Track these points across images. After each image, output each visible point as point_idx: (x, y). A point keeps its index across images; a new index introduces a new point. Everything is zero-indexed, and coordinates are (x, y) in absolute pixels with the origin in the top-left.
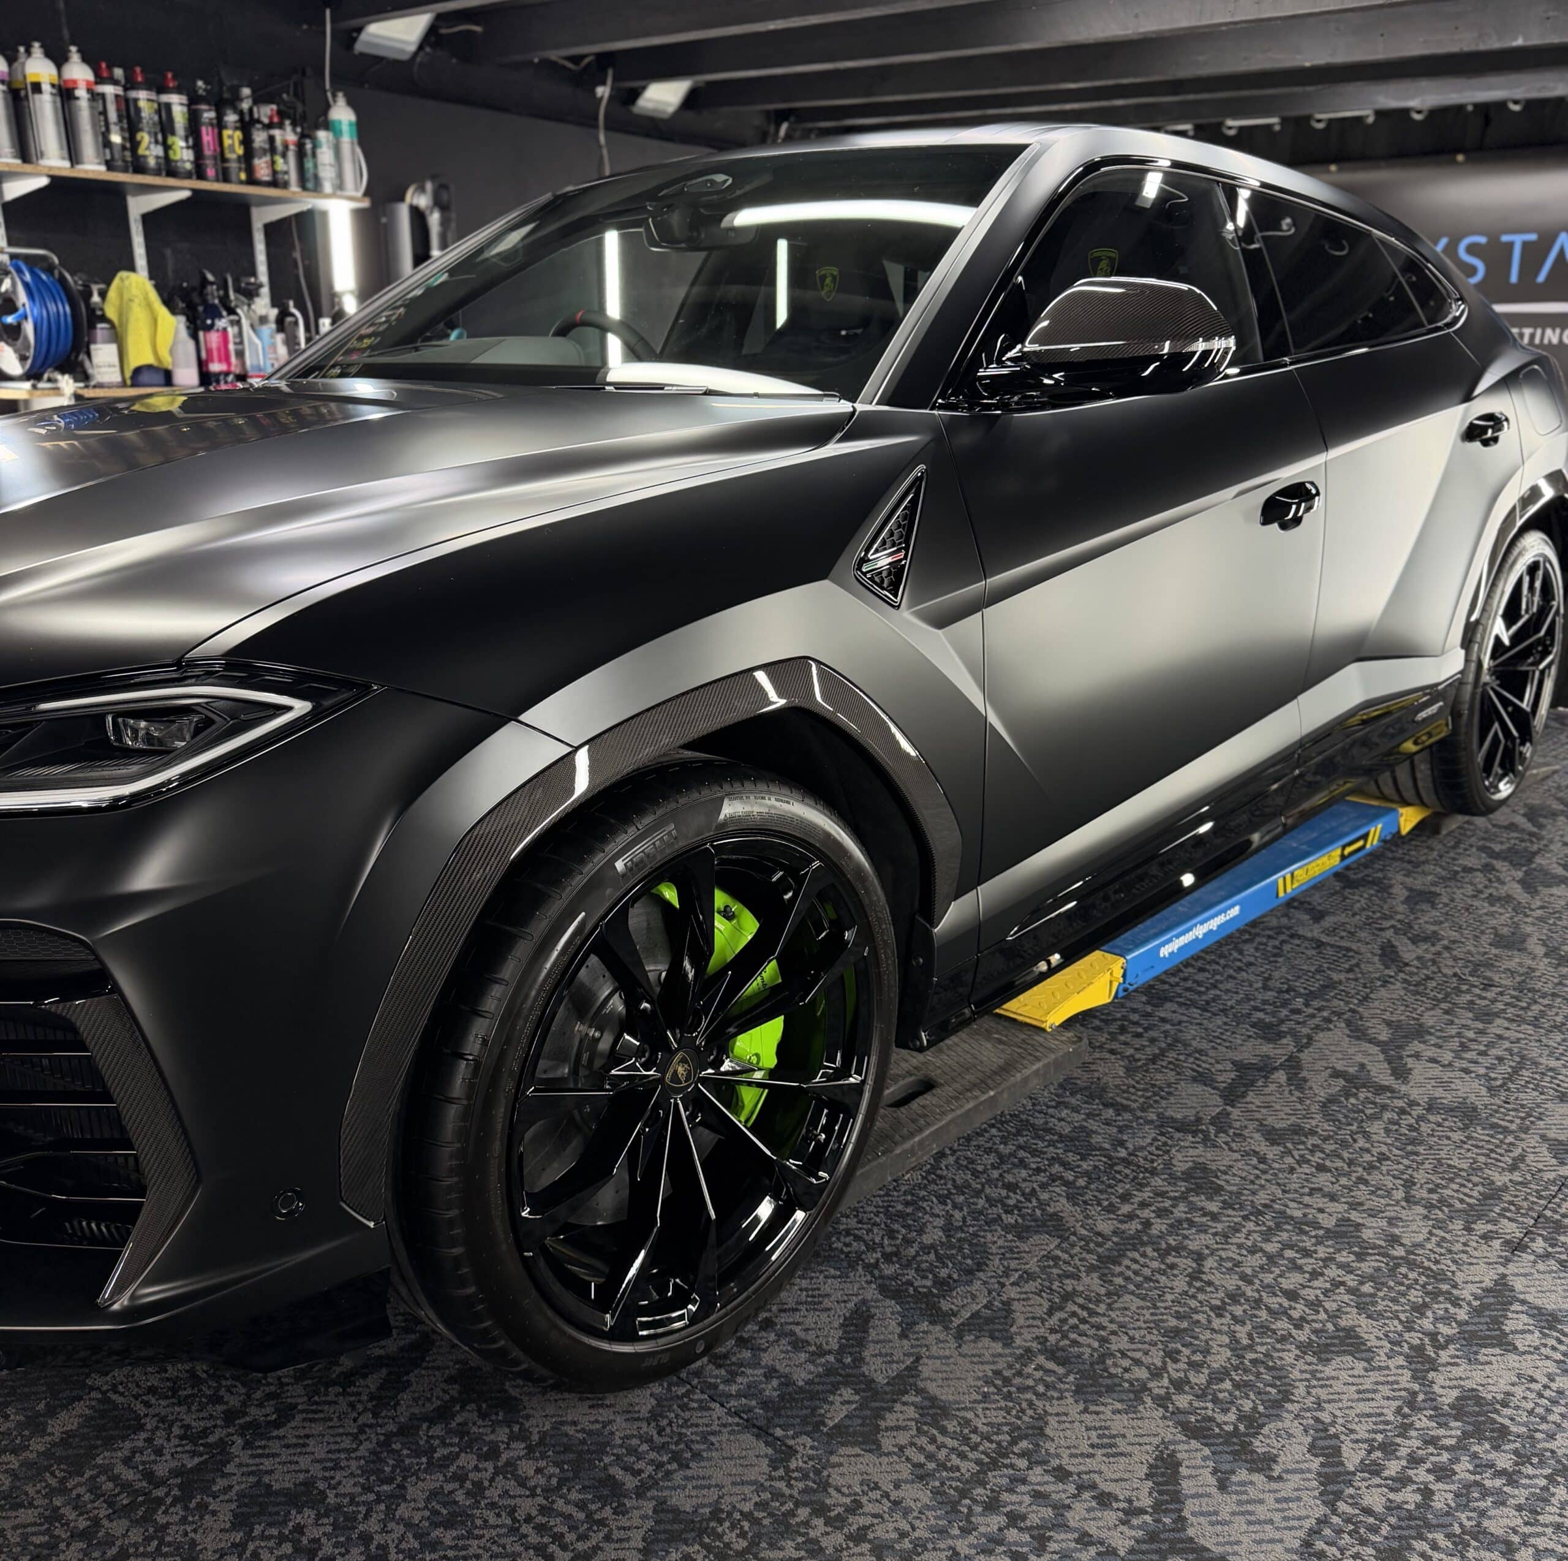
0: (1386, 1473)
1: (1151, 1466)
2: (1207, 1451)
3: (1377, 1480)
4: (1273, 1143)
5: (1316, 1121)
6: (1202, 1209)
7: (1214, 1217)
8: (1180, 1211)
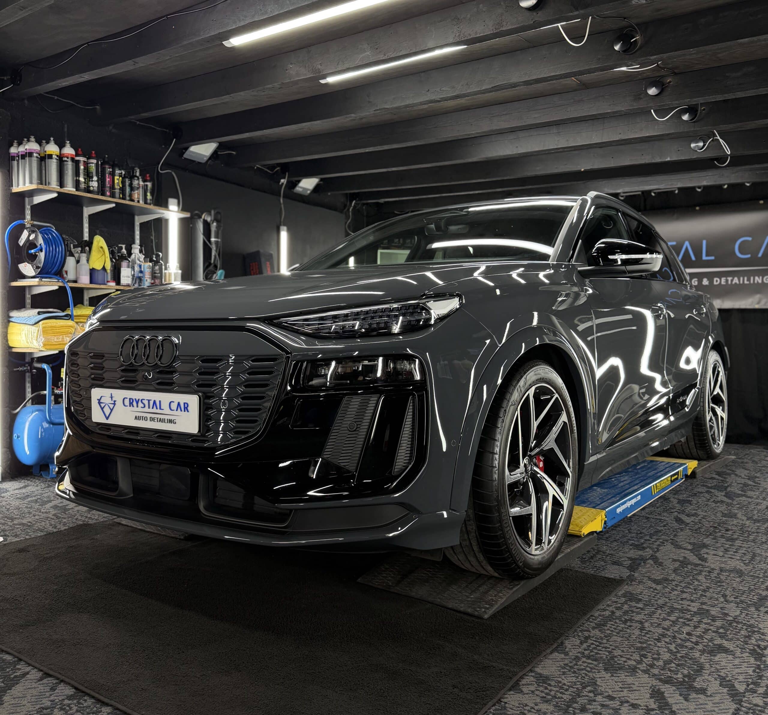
0: (759, 692)
1: (651, 694)
2: (674, 688)
3: (755, 695)
4: (658, 584)
5: (673, 576)
6: (635, 607)
7: (642, 609)
8: (626, 607)
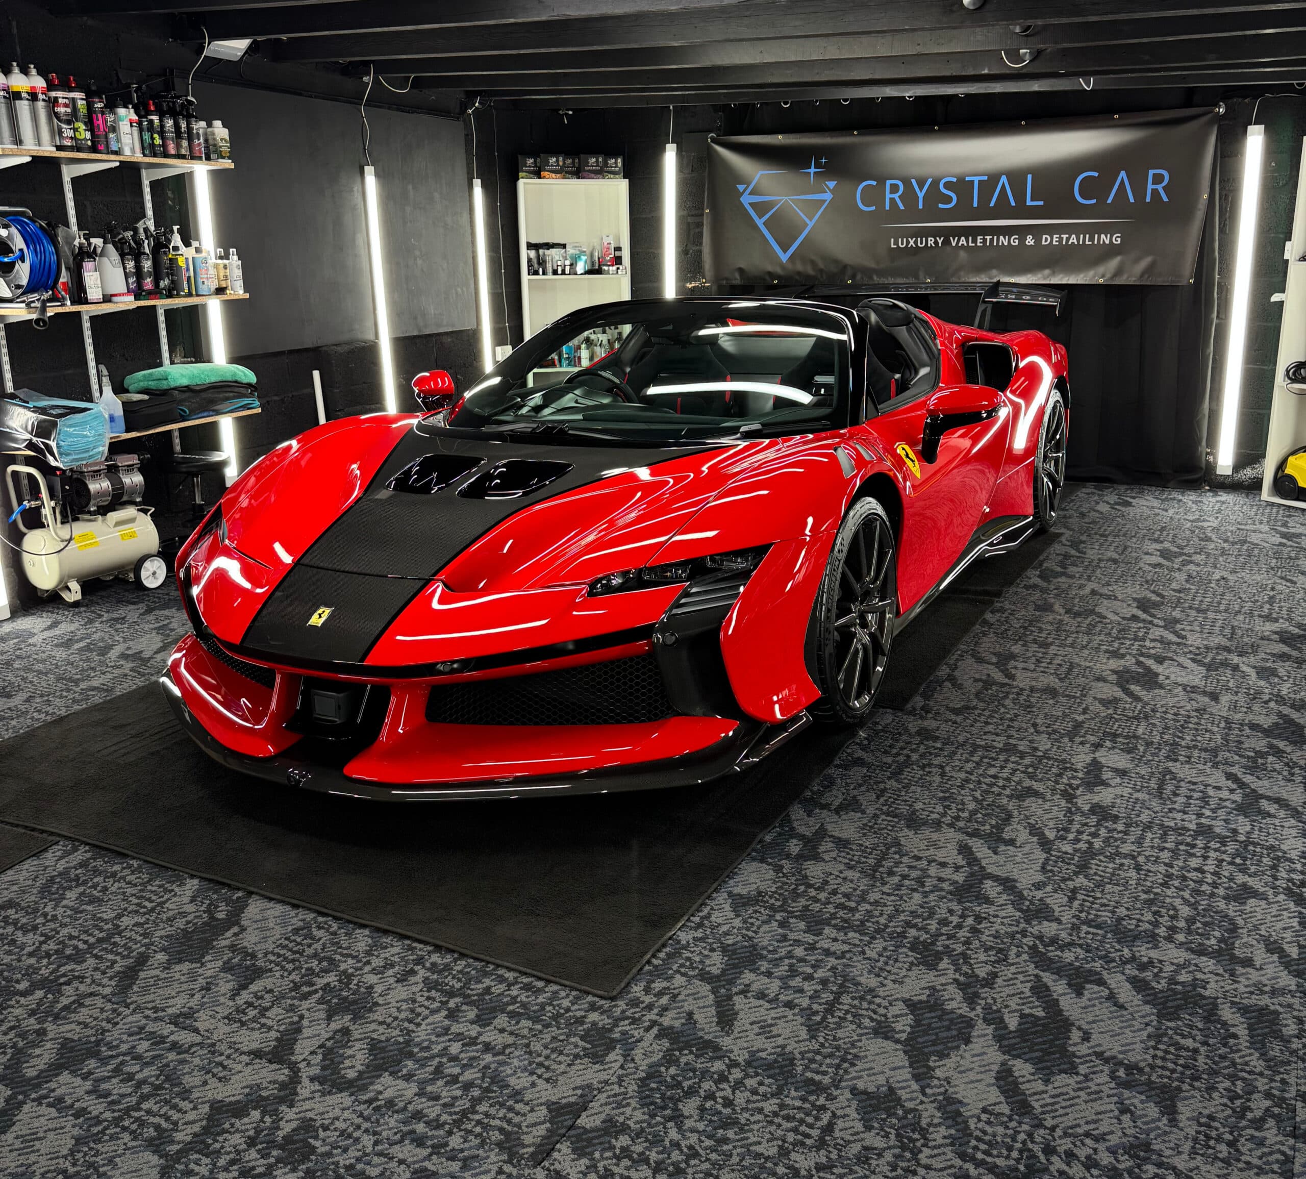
0: (1069, 838)
2: (982, 841)
3: (1066, 841)
5: (975, 702)
6: (933, 746)
7: (941, 749)
8: (922, 749)
